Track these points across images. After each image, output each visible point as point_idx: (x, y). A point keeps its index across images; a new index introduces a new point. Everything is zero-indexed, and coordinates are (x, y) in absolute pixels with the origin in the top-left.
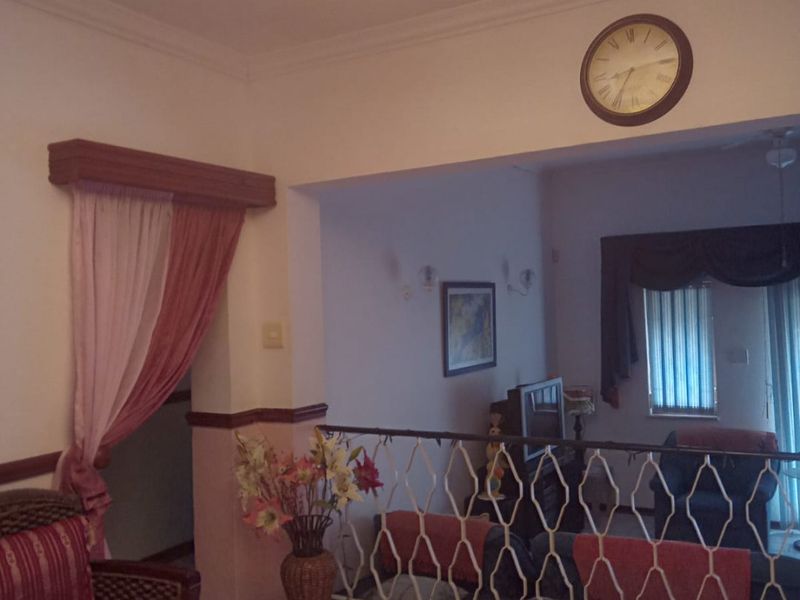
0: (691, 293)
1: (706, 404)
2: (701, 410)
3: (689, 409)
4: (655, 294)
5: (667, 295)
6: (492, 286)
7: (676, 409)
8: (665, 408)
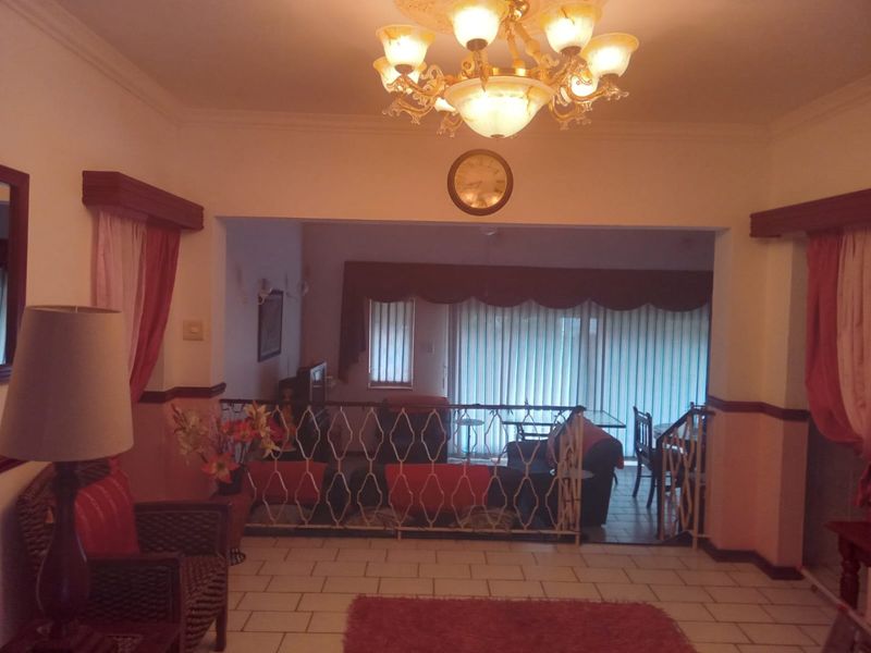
0: (401, 304)
1: (406, 379)
2: (402, 383)
3: (395, 383)
4: (378, 304)
5: (385, 305)
6: (282, 293)
7: (387, 383)
8: (379, 383)
